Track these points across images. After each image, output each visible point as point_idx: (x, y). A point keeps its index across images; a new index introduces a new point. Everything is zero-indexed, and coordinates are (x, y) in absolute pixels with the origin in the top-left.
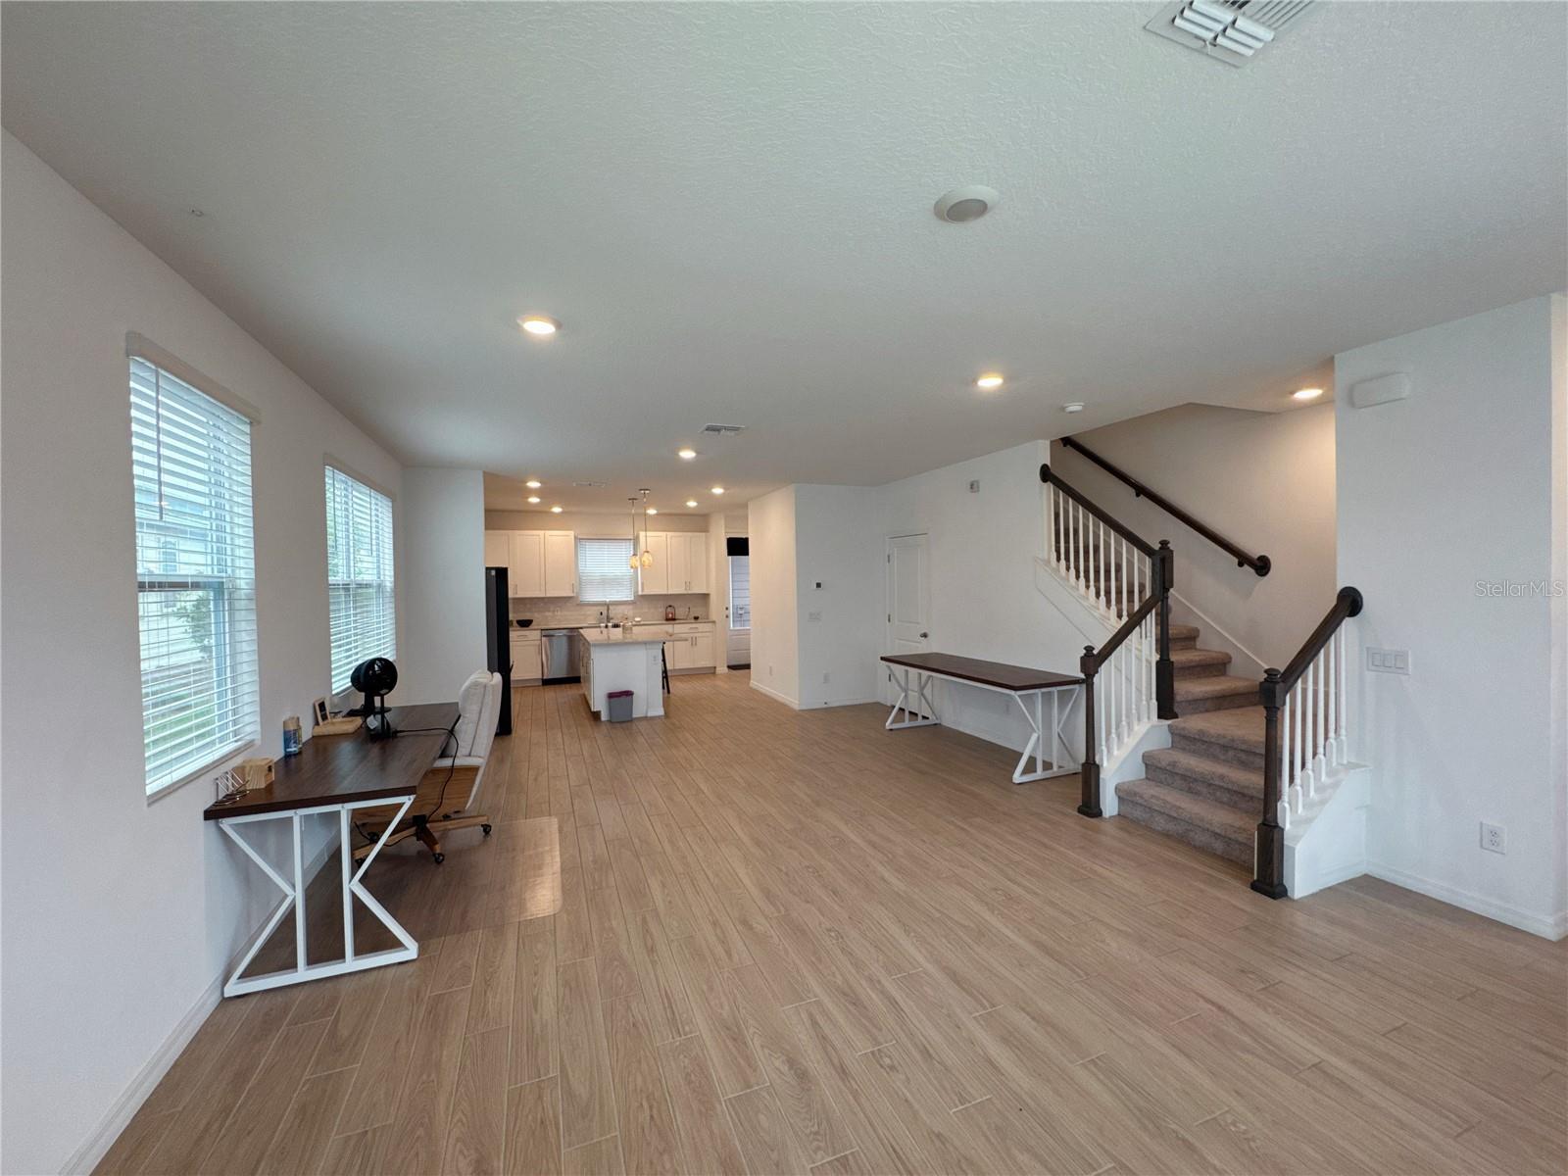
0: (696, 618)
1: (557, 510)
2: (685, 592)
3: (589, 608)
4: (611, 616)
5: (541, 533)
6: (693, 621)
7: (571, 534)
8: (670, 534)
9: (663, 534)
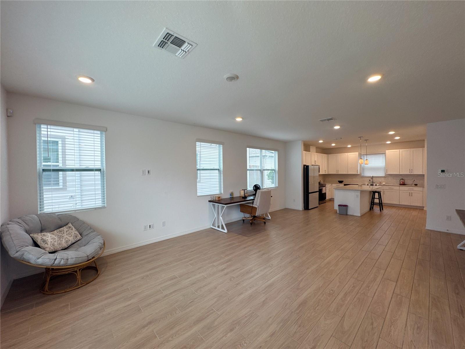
0: (416, 185)
1: (349, 146)
2: (409, 174)
3: (365, 178)
4: (374, 181)
5: (346, 154)
6: (414, 186)
7: (357, 153)
8: (401, 150)
9: (398, 150)
